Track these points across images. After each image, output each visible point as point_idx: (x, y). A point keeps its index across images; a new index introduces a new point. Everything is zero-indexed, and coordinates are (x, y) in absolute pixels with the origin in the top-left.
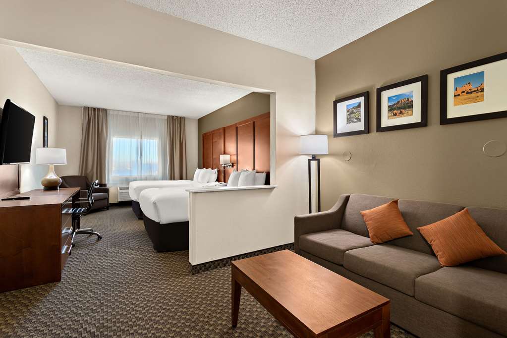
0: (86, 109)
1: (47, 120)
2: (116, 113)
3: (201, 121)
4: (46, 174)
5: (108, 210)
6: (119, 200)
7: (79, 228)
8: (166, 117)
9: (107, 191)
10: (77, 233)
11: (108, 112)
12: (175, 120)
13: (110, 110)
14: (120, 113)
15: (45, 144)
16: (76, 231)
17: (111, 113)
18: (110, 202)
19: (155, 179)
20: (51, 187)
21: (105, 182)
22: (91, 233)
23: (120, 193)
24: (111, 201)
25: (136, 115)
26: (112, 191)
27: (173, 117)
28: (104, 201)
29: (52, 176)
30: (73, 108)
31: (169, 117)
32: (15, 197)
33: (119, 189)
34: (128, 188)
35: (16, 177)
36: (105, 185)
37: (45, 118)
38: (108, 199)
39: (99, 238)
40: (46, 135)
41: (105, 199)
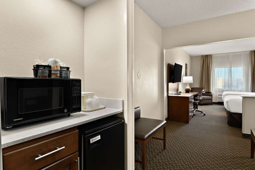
0: (202, 56)
1: (187, 65)
2: (216, 55)
4: (186, 86)
5: (212, 105)
6: (218, 101)
7: (197, 109)
9: (211, 95)
10: (196, 111)
13: (213, 55)
14: (219, 55)
15: (186, 75)
16: (196, 110)
18: (213, 102)
20: (187, 91)
21: (211, 91)
22: (202, 112)
23: (218, 97)
25: (228, 54)
26: (214, 96)
27: (254, 51)
28: (210, 100)
29: (188, 87)
30: (197, 57)
31: (251, 52)
32: (177, 94)
33: (218, 95)
34: (222, 95)
35: (177, 87)
36: (211, 93)
37: (186, 64)
38: (212, 100)
39: (205, 115)
40: (186, 71)
41: (210, 99)
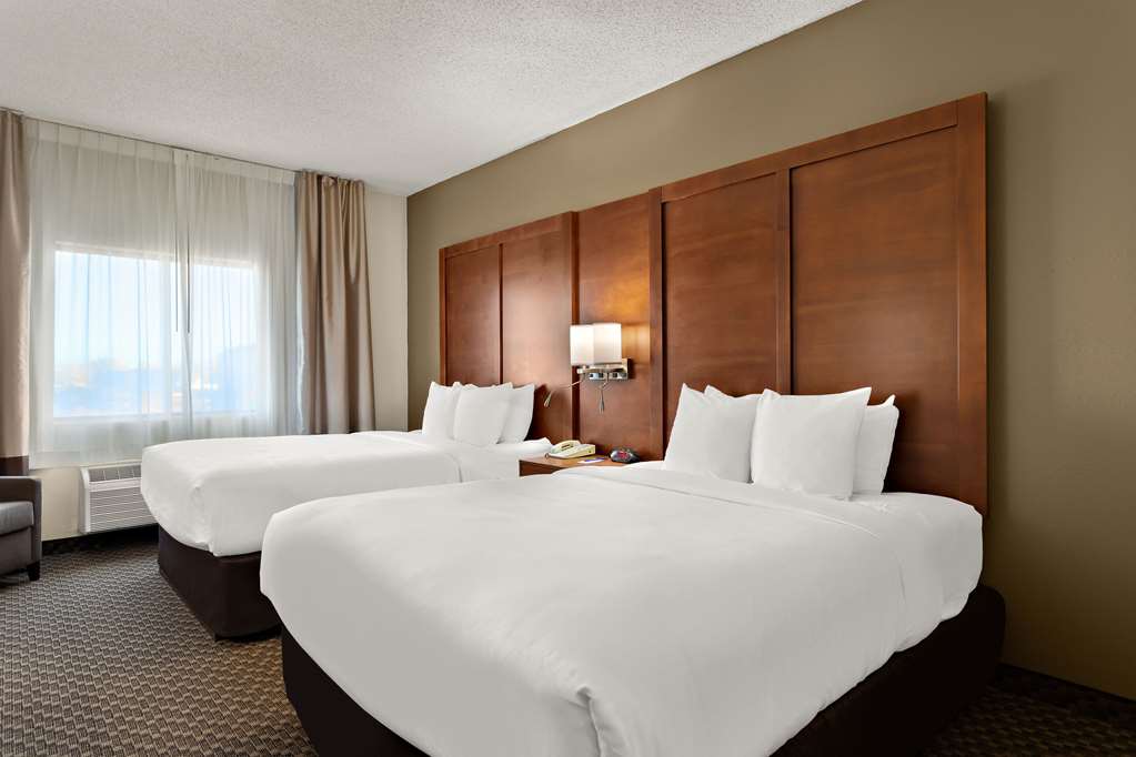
2: (67, 138)
3: (419, 205)
5: (36, 578)
6: (88, 528)
8: (290, 180)
9: (30, 491)
11: (29, 131)
12: (327, 189)
17: (45, 134)
18: (44, 537)
19: (246, 431)
21: (20, 451)
23: (93, 494)
24: (48, 533)
25: (163, 156)
27: (320, 178)
31: (301, 174)
33: (86, 476)
34: (135, 471)
36: (18, 464)
38: (35, 529)
41: (21, 528)
